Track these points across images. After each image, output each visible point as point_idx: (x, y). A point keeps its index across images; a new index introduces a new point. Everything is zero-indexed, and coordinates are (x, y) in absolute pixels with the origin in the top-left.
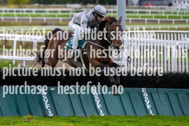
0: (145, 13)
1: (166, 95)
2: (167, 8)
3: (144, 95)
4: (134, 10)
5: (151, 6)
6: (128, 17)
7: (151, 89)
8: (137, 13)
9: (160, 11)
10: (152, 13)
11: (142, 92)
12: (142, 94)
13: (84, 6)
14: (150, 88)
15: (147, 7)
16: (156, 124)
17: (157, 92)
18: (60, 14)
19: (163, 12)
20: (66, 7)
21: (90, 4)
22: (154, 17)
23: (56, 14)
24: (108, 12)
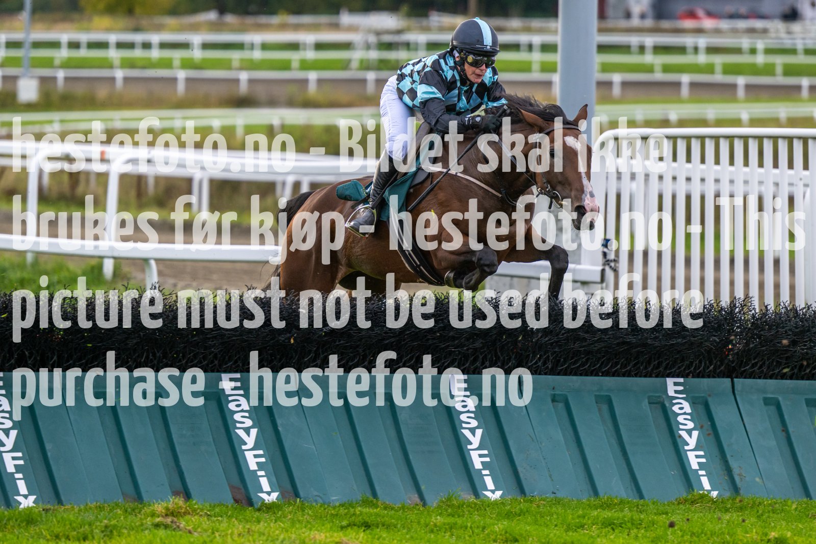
0: (681, 50)
1: (773, 408)
2: (777, 31)
3: (676, 409)
4: (634, 40)
5: (708, 24)
6: (606, 68)
7: (705, 382)
8: (647, 50)
9: (745, 43)
10: (712, 50)
11: (664, 396)
12: (667, 405)
13: (413, 22)
14: (703, 377)
15: (688, 24)
16: (728, 534)
17: (732, 394)
18: (311, 55)
19: (760, 45)
20: (336, 27)
21: (441, 13)
22: (718, 69)
23: (294, 57)
24: (522, 48)
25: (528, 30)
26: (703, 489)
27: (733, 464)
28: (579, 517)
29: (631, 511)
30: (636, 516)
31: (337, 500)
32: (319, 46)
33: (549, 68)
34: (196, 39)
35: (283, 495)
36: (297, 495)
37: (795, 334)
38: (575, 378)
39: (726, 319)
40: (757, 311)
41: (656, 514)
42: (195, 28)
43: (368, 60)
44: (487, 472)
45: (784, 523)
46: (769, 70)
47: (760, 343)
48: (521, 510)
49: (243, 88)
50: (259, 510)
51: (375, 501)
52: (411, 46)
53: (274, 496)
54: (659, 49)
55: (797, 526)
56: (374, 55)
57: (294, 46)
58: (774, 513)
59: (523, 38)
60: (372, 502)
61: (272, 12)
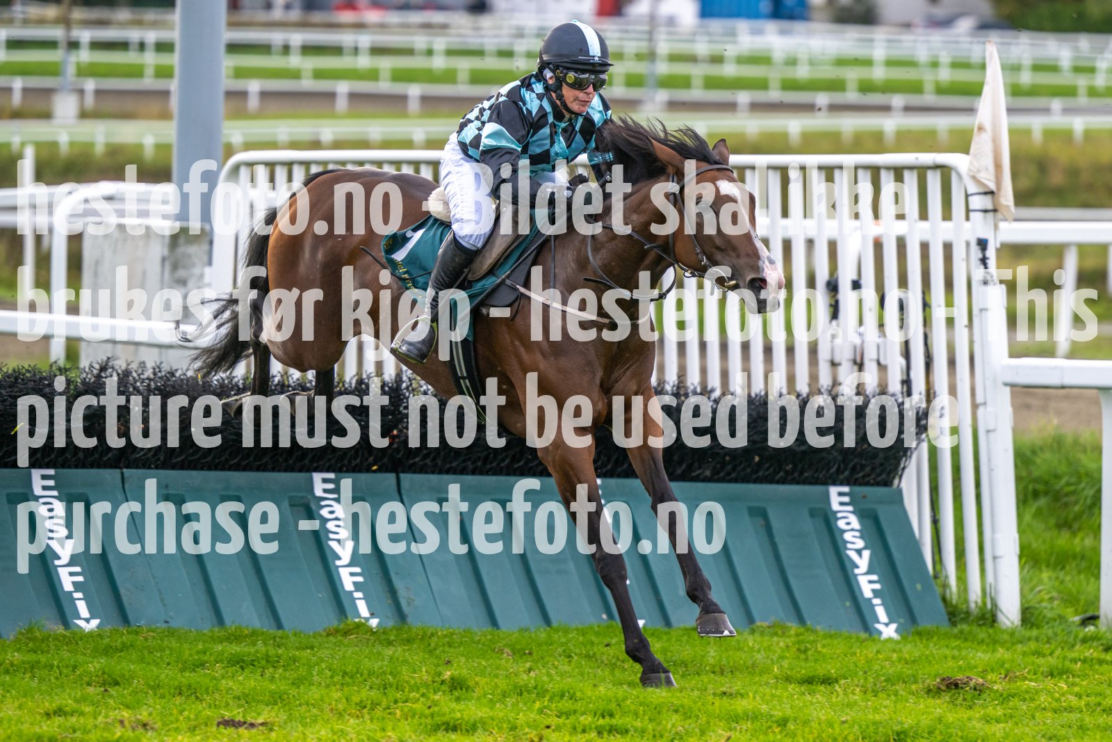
0: (337, 50)
2: (461, 26)
4: (276, 37)
5: (372, 16)
6: (240, 73)
7: (363, 478)
8: (292, 51)
9: (419, 41)
10: (376, 51)
11: (310, 497)
12: (313, 507)
14: (359, 471)
15: (346, 17)
17: (396, 494)
19: (440, 44)
22: (385, 75)
24: (131, 47)
25: (139, 23)
26: (359, 616)
27: (398, 584)
28: (198, 652)
29: (265, 644)
30: (272, 652)
33: (164, 73)
38: (194, 473)
41: (298, 649)
45: (463, 660)
46: (449, 76)
48: (124, 644)
54: (308, 50)
55: (480, 663)
58: (450, 646)
59: (134, 35)
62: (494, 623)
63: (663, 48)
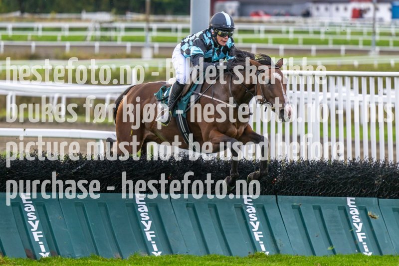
0: (252, 32)
1: (296, 211)
2: (300, 22)
3: (248, 210)
5: (265, 18)
7: (263, 197)
9: (284, 28)
10: (267, 32)
11: (242, 205)
12: (244, 208)
13: (118, 17)
14: (262, 195)
15: (255, 18)
17: (276, 203)
18: (67, 33)
19: (291, 29)
20: (79, 19)
21: (132, 13)
22: (270, 41)
23: (59, 35)
24: (172, 30)
25: (176, 21)
26: (261, 250)
27: (277, 238)
29: (225, 261)
30: (228, 264)
31: (79, 256)
32: (71, 29)
34: (10, 26)
35: (52, 254)
36: (59, 254)
37: (308, 173)
39: (273, 166)
40: (289, 162)
41: (238, 263)
42: (9, 20)
43: (95, 37)
44: (154, 242)
46: (295, 42)
47: (290, 178)
48: (171, 261)
49: (33, 50)
50: (40, 261)
51: (98, 257)
52: (117, 29)
53: (48, 254)
54: (241, 31)
56: (99, 34)
57: (59, 29)
59: (173, 26)
60: (96, 257)
61: (48, 12)
62: (314, 253)
63: (378, 30)
